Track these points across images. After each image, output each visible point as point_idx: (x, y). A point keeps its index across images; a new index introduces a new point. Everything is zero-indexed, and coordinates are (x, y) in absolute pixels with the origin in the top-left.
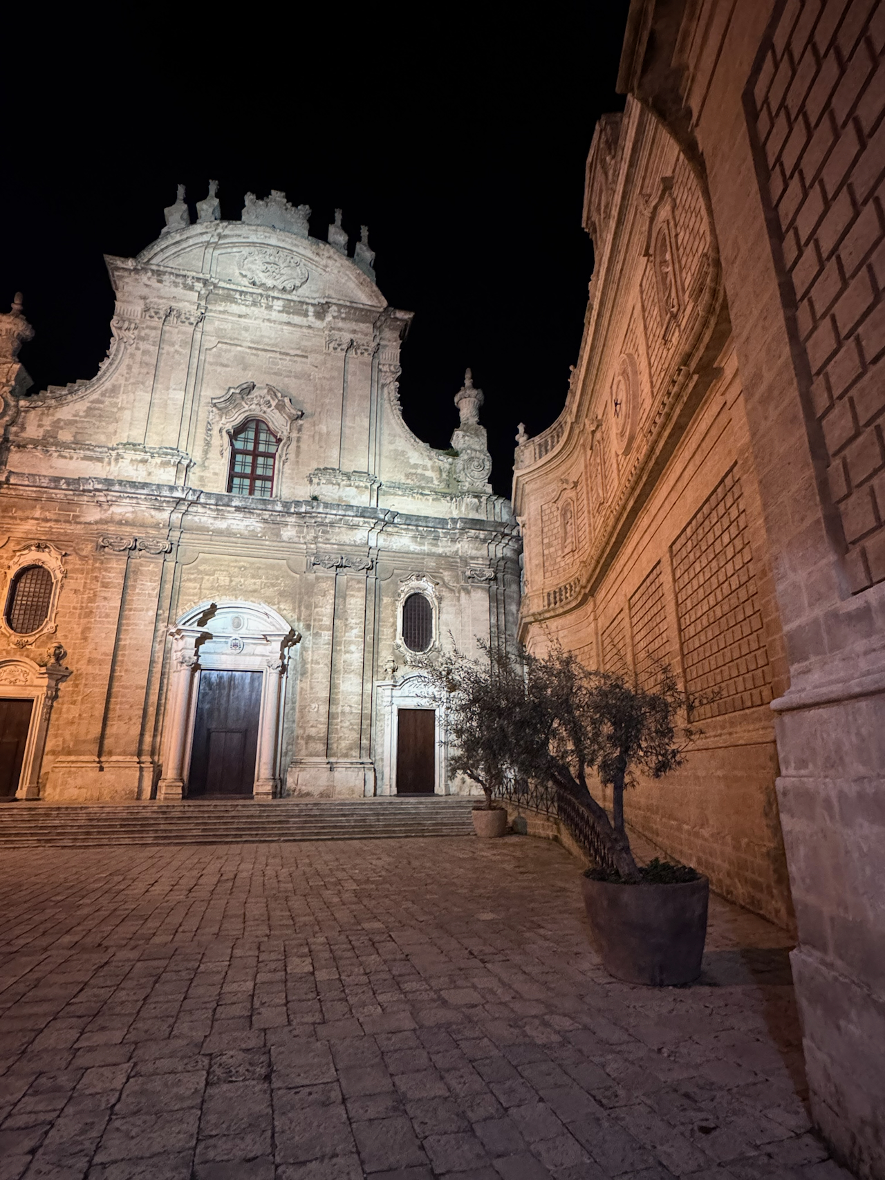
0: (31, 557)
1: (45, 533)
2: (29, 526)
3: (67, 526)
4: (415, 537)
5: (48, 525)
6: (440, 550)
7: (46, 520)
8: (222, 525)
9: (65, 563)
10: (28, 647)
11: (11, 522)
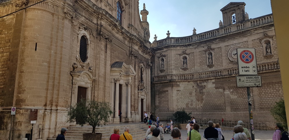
0: (83, 32)
1: (86, 24)
2: (83, 19)
3: (91, 23)
4: (141, 51)
5: (87, 21)
6: (144, 56)
7: (87, 19)
8: (117, 35)
9: (90, 37)
10: (84, 68)
11: (79, 15)
